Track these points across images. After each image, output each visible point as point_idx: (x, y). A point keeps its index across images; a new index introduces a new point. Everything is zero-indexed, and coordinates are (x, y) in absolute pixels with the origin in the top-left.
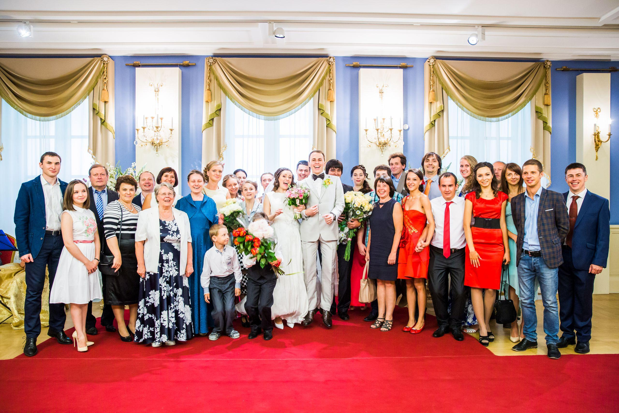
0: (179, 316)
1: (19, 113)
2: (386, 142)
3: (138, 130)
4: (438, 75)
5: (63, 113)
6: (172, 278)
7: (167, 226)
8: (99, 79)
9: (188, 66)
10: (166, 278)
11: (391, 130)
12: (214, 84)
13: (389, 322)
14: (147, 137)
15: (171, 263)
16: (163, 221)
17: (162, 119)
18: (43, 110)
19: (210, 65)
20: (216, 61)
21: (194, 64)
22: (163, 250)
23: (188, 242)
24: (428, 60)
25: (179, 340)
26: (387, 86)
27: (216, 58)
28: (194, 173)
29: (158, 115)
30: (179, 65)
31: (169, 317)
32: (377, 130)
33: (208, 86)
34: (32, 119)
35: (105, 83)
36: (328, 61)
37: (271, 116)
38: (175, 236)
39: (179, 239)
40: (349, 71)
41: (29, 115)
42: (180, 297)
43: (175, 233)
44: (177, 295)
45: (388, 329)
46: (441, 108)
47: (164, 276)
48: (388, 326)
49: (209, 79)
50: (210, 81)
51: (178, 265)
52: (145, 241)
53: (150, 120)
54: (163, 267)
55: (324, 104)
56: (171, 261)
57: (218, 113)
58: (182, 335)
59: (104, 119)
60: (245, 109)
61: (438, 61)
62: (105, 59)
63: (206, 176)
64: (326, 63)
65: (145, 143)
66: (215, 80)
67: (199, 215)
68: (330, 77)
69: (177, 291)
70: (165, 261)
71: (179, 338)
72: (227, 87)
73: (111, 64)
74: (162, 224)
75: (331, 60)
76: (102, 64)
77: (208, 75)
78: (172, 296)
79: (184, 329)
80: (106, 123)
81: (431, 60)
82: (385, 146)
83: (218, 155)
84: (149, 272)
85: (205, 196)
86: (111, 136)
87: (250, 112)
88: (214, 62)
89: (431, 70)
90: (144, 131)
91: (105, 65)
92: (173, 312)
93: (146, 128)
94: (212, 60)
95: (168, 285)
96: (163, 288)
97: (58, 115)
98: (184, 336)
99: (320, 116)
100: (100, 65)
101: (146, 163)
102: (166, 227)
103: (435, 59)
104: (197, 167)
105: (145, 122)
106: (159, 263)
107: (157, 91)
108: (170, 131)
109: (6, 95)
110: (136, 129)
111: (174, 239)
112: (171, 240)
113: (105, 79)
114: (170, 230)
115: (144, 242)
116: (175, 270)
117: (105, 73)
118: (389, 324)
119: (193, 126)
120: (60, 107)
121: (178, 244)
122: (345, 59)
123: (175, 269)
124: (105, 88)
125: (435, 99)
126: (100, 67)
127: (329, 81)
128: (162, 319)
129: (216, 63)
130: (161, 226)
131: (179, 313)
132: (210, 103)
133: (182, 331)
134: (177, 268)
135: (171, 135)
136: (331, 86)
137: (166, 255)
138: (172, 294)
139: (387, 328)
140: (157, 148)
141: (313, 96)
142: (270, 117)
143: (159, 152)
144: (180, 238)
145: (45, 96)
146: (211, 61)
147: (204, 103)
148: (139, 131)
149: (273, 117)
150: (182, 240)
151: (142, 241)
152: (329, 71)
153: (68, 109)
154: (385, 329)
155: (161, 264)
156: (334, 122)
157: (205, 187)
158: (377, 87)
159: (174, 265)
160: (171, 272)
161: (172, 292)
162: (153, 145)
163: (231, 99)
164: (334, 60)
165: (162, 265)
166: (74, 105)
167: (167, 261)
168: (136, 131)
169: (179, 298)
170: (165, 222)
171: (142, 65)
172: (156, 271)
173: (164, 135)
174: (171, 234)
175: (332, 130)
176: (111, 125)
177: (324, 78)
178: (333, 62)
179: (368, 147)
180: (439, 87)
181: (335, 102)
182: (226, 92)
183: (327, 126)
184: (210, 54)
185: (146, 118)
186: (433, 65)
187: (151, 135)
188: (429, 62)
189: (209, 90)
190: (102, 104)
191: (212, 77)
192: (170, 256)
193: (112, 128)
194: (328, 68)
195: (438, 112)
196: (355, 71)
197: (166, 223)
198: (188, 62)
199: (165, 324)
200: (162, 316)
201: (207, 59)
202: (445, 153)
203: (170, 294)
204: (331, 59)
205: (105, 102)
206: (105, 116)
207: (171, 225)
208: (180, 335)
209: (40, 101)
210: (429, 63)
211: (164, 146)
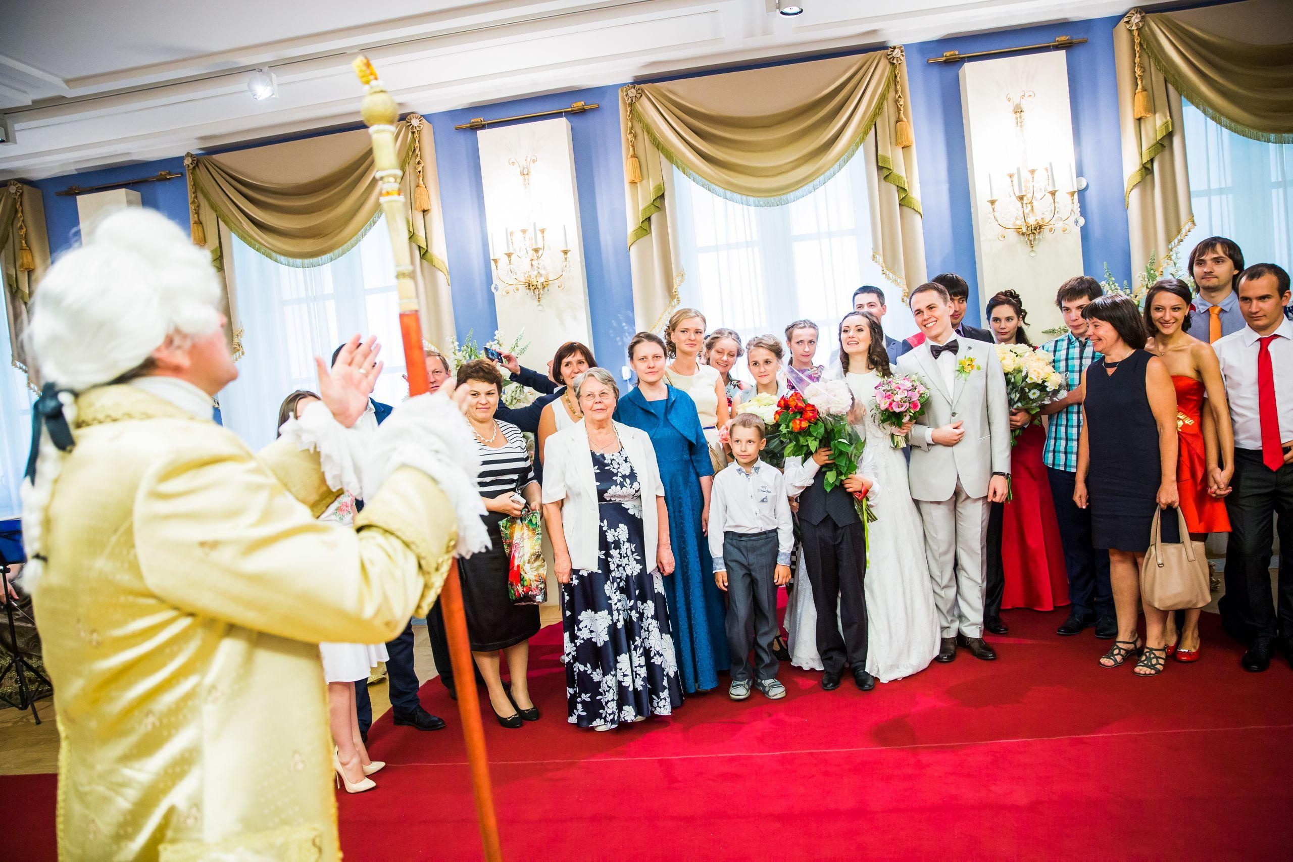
0: (652, 661)
1: (264, 257)
2: (1041, 223)
3: (496, 261)
4: (1152, 52)
5: (345, 246)
6: (631, 580)
7: (608, 465)
8: (407, 165)
9: (582, 112)
10: (618, 580)
11: (1053, 194)
12: (644, 141)
13: (1157, 653)
14: (518, 272)
15: (627, 547)
16: (598, 454)
17: (543, 231)
18: (308, 245)
19: (631, 104)
20: (641, 93)
21: (595, 106)
22: (605, 522)
23: (657, 497)
24: (1125, 19)
25: (656, 713)
26: (1031, 93)
27: (642, 86)
28: (643, 341)
29: (535, 224)
30: (565, 112)
31: (634, 665)
32: (1021, 198)
33: (631, 149)
34: (289, 265)
35: (420, 172)
36: (889, 57)
37: (773, 196)
38: (629, 487)
39: (636, 491)
40: (935, 73)
41: (283, 257)
42: (650, 620)
43: (628, 480)
44: (645, 616)
45: (1155, 669)
46: (1167, 127)
47: (614, 579)
48: (1154, 661)
49: (631, 133)
50: (635, 136)
51: (640, 549)
52: (562, 500)
53: (518, 236)
54: (609, 559)
55: (889, 155)
56: (626, 543)
57: (658, 204)
58: (662, 703)
59: (425, 247)
60: (717, 188)
61: (1149, 17)
62: (415, 122)
63: (670, 343)
64: (884, 62)
65: (514, 287)
66: (645, 133)
67: (665, 432)
68: (896, 92)
69: (642, 607)
70: (613, 545)
71: (657, 708)
72: (672, 145)
73: (427, 131)
74: (598, 461)
75: (897, 53)
76: (410, 134)
77: (629, 124)
78: (635, 620)
79: (665, 688)
80: (431, 256)
81: (1133, 19)
82: (1039, 233)
83: (667, 294)
84: (579, 571)
85: (670, 388)
86: (442, 279)
87: (727, 192)
88: (638, 96)
89: (1133, 42)
90: (510, 261)
91: (416, 135)
92: (642, 655)
93: (512, 254)
94: (633, 90)
95: (624, 596)
96: (616, 604)
97: (336, 252)
98: (667, 704)
99: (883, 183)
100: (406, 136)
101: (524, 328)
102: (606, 468)
103: (1144, 14)
104: (624, 324)
105: (510, 241)
106: (601, 549)
107: (525, 174)
108: (563, 254)
109: (237, 223)
110: (493, 260)
111: (626, 494)
112: (619, 496)
113: (419, 163)
114: (616, 475)
115: (560, 503)
116: (635, 562)
117: (417, 151)
118: (1157, 658)
119: (606, 239)
120: (338, 234)
121: (637, 503)
122: (924, 47)
123: (635, 559)
124: (421, 182)
125: (1152, 109)
126: (407, 140)
127: (896, 101)
128: (619, 673)
129: (644, 98)
130: (596, 467)
131: (652, 654)
132: (638, 184)
133: (661, 693)
134: (638, 558)
135: (565, 264)
136: (902, 112)
137: (613, 530)
138: (634, 615)
139: (1152, 667)
140: (539, 294)
141: (862, 140)
142: (769, 199)
143: (543, 301)
144: (639, 490)
145: (307, 216)
146: (632, 92)
147: (627, 186)
148: (499, 264)
149: (778, 198)
150: (643, 493)
151: (557, 502)
152: (894, 80)
153: (354, 236)
154: (1148, 671)
155: (603, 552)
156: (916, 194)
157: (669, 367)
158: (1009, 99)
159: (631, 550)
160: (627, 568)
161: (634, 612)
162: (529, 289)
163: (683, 171)
164: (903, 53)
165: (608, 555)
166: (364, 226)
167: (617, 545)
168: (492, 263)
169: (648, 623)
170: (603, 456)
171: (488, 124)
172: (595, 568)
173: (550, 264)
174: (618, 482)
175: (913, 211)
176: (440, 258)
177: (883, 97)
178: (902, 58)
179: (1001, 238)
180: (1157, 78)
181: (914, 148)
182: (670, 157)
183: (900, 204)
184: (628, 79)
185: (511, 234)
186: (1139, 30)
187: (523, 267)
188: (1127, 22)
189: (635, 156)
190: (419, 217)
191: (638, 129)
192: (623, 532)
193: (443, 263)
194: (891, 73)
195: (1159, 138)
196: (949, 72)
197: (605, 459)
198: (583, 103)
199: (627, 682)
200: (618, 666)
201: (622, 90)
202: (1183, 231)
203: (631, 617)
204: (897, 51)
205: (424, 211)
206: (426, 241)
207: (618, 461)
208: (658, 703)
209: (299, 227)
210: (1128, 27)
211: (553, 287)
